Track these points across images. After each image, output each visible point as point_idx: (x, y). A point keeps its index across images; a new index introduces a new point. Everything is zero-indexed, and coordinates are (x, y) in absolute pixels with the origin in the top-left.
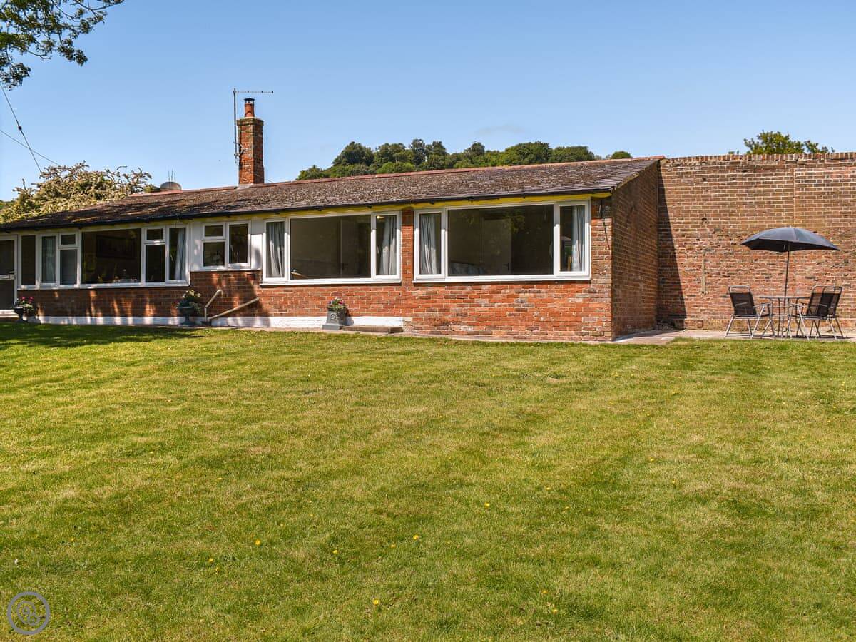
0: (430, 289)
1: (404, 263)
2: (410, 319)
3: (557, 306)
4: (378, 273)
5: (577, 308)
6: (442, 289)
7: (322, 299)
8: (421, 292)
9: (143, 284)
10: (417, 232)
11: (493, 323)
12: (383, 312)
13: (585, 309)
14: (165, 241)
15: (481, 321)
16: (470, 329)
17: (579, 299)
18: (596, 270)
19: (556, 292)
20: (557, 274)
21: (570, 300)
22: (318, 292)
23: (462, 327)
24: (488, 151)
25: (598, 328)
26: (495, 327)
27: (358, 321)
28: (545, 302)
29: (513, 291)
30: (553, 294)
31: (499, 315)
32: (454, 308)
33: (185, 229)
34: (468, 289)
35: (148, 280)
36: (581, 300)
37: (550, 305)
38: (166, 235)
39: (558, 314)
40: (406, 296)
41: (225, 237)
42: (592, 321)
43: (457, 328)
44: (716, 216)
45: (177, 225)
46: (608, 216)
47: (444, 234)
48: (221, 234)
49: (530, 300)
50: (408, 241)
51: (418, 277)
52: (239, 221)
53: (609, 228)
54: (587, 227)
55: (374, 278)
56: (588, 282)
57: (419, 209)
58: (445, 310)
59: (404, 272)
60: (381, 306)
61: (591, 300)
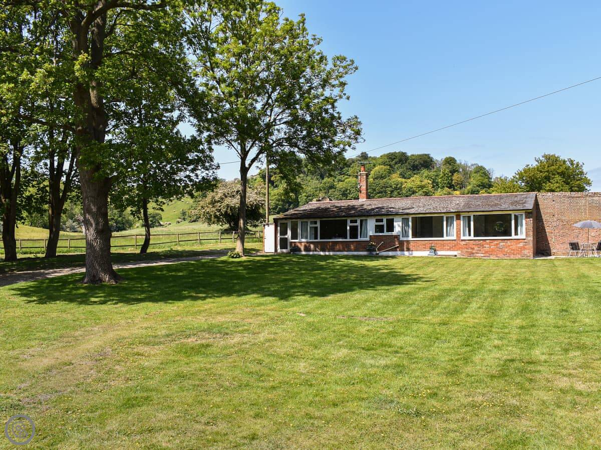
0: (467, 241)
1: (457, 233)
2: (460, 252)
3: (514, 247)
4: (447, 236)
5: (521, 248)
6: (472, 241)
7: (425, 245)
8: (464, 243)
9: (348, 240)
10: (462, 222)
11: (490, 253)
12: (449, 249)
13: (524, 248)
14: (358, 224)
15: (486, 252)
16: (482, 255)
17: (521, 245)
18: (527, 235)
19: (513, 243)
20: (513, 237)
21: (518, 245)
22: (424, 243)
23: (479, 255)
24: (370, 157)
25: (528, 254)
26: (491, 255)
27: (439, 253)
28: (509, 246)
29: (498, 242)
30: (512, 243)
31: (493, 250)
32: (476, 248)
33: (366, 220)
34: (481, 241)
35: (350, 238)
36: (522, 245)
37: (511, 247)
38: (359, 222)
39: (514, 250)
40: (458, 244)
41: (384, 223)
42: (526, 252)
43: (477, 255)
44: (558, 214)
45: (363, 218)
46: (531, 217)
47: (472, 223)
48: (382, 222)
49: (504, 245)
50: (458, 225)
51: (462, 238)
52: (391, 217)
53: (532, 221)
54: (524, 222)
55: (445, 238)
56: (525, 239)
57: (463, 215)
58: (473, 249)
59: (457, 236)
60: (449, 247)
61: (525, 245)
